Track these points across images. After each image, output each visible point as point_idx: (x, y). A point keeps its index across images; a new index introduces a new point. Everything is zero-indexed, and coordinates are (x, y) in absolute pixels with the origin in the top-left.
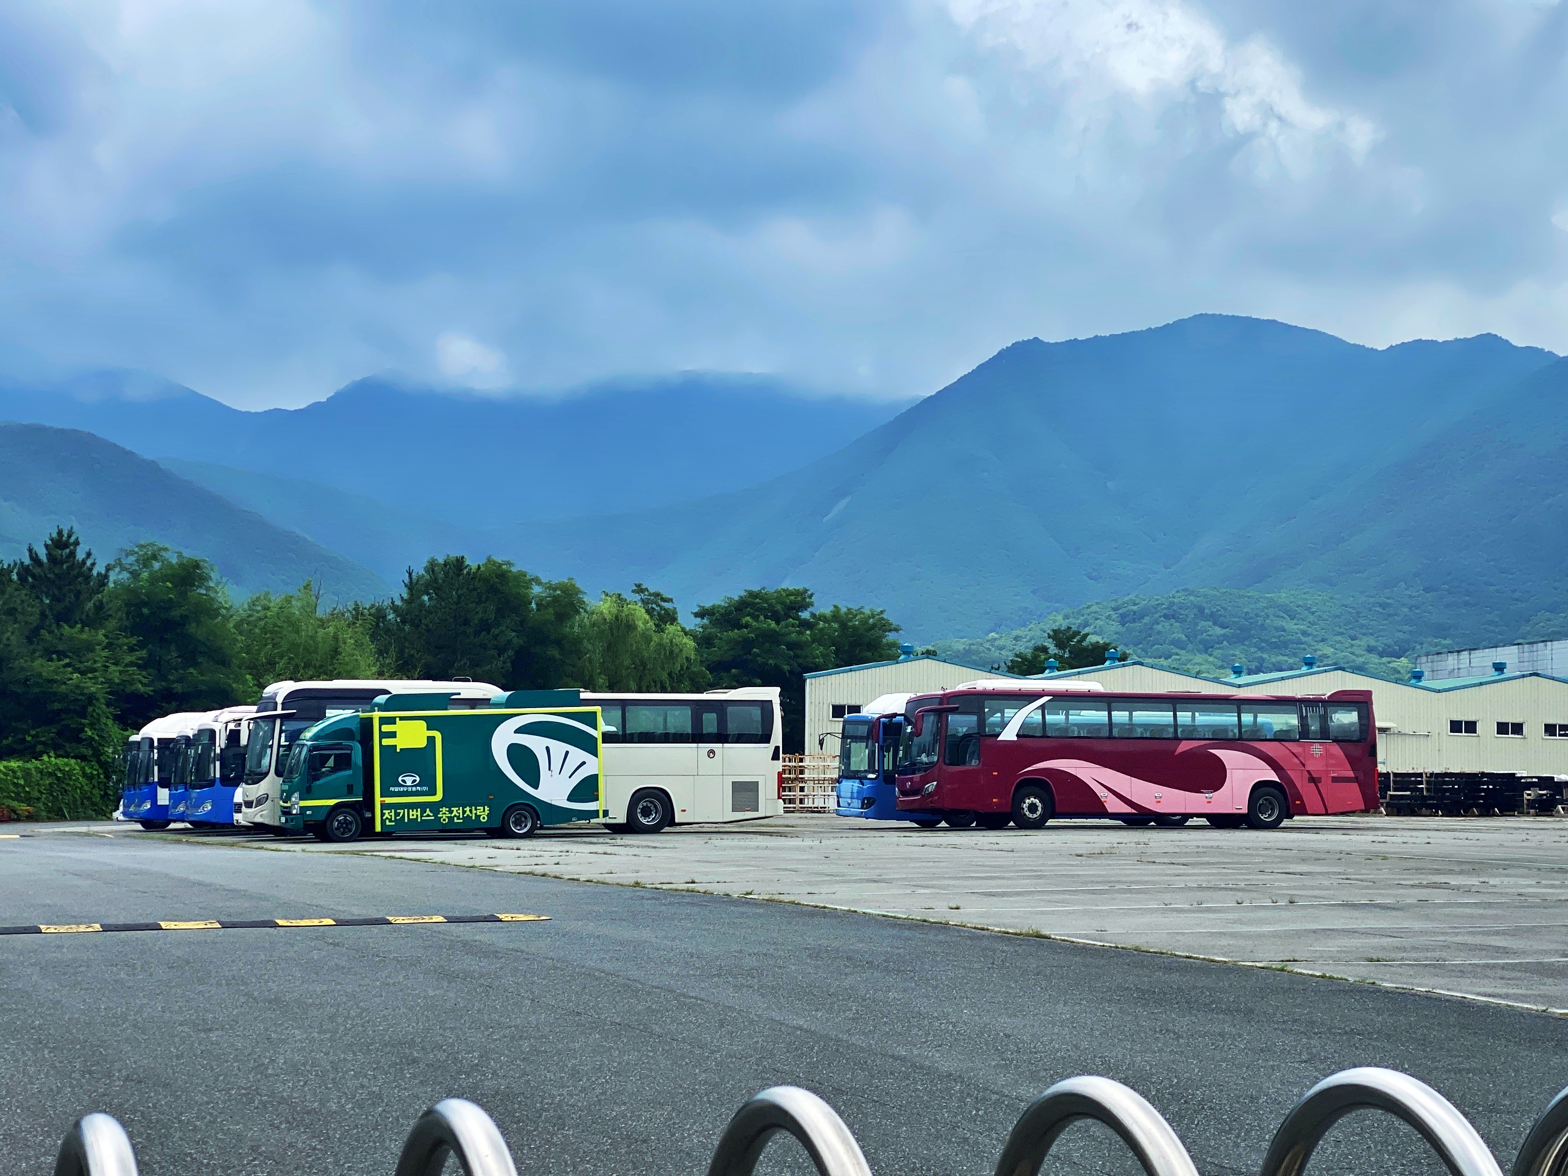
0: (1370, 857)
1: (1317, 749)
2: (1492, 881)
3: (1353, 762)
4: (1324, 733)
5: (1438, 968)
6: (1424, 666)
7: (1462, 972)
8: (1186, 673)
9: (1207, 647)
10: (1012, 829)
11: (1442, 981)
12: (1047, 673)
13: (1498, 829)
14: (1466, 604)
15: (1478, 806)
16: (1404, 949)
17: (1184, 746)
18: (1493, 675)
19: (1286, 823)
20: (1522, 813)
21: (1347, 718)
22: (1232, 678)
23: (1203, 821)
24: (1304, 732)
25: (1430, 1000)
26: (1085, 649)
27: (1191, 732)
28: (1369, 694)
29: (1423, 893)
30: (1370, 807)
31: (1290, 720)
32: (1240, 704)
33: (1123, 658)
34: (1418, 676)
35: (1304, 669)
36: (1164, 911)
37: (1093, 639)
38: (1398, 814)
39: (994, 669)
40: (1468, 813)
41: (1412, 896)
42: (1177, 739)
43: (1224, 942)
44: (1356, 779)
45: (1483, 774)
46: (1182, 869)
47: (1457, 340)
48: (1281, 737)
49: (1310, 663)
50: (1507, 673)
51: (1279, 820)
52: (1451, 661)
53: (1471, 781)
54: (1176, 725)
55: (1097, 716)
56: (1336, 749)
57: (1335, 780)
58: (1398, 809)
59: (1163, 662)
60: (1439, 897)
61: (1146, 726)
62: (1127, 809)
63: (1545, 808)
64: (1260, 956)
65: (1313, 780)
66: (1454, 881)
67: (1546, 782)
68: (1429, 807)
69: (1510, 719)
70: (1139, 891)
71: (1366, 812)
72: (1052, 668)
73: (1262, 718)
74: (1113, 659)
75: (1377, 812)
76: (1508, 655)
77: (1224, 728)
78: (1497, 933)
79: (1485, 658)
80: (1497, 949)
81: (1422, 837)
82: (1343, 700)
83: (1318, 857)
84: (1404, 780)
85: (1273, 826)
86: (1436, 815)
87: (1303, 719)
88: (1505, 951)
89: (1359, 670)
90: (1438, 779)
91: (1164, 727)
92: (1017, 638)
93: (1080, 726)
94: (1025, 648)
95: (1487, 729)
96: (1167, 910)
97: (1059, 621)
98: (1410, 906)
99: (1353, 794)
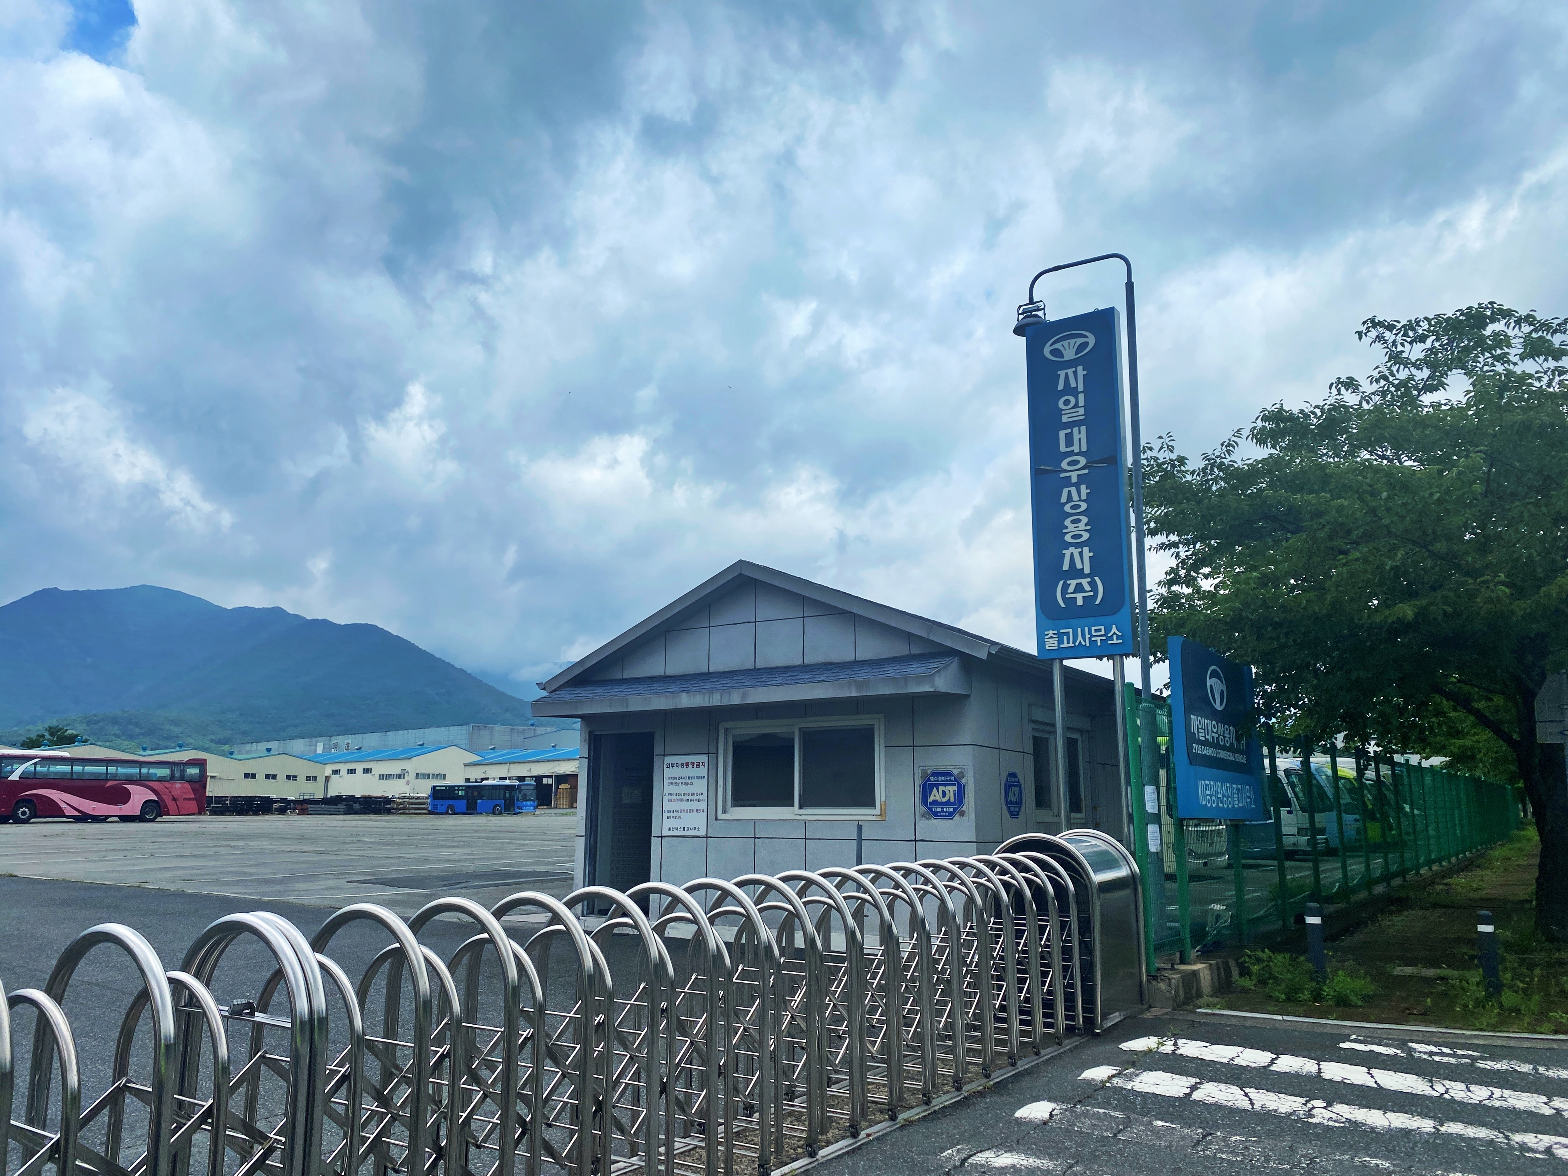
0: (197, 834)
1: (178, 785)
2: (251, 843)
3: (194, 791)
4: (182, 778)
5: (218, 882)
6: (235, 749)
7: (227, 884)
8: (119, 750)
9: (131, 737)
10: (11, 823)
11: (216, 888)
12: (42, 748)
13: (259, 821)
14: (258, 723)
15: (253, 811)
16: (201, 875)
17: (110, 783)
18: (266, 753)
19: (159, 819)
20: (272, 814)
21: (193, 771)
22: (142, 752)
23: (117, 819)
24: (172, 777)
25: (209, 897)
26: (66, 737)
27: (115, 777)
28: (205, 760)
29: (217, 849)
30: (201, 812)
31: (165, 772)
32: (141, 764)
33: (86, 741)
34: (232, 753)
35: (178, 749)
36: (85, 862)
37: (70, 732)
38: (215, 814)
39: (13, 745)
40: (247, 814)
41: (211, 851)
42: (107, 780)
43: (111, 875)
44: (196, 799)
45: (256, 797)
46: (99, 842)
47: (264, 608)
48: (160, 780)
49: (180, 746)
50: (272, 752)
51: (155, 818)
52: (248, 747)
53: (250, 800)
54: (107, 773)
55: (66, 768)
56: (187, 785)
57: (185, 799)
58: (215, 812)
59: (108, 744)
60: (223, 851)
61: (91, 774)
62: (77, 814)
63: (282, 811)
64: (129, 881)
65: (174, 799)
66: (232, 843)
67: (284, 800)
68: (230, 811)
69: (271, 773)
70: (72, 853)
71: (200, 813)
72: (45, 745)
73: (151, 771)
74: (79, 741)
75: (205, 814)
76: (273, 745)
77: (132, 775)
78: (248, 866)
79: (263, 746)
80: (246, 873)
81: (223, 825)
82: (193, 763)
83: (171, 834)
84: (219, 799)
85: (152, 821)
86: (232, 815)
87: (172, 771)
88: (250, 874)
89: (206, 750)
90: (235, 799)
91: (101, 774)
92: (29, 730)
93: (56, 773)
94: (33, 736)
95: (261, 776)
96: (87, 861)
97: (53, 723)
98: (210, 855)
99: (193, 805)
